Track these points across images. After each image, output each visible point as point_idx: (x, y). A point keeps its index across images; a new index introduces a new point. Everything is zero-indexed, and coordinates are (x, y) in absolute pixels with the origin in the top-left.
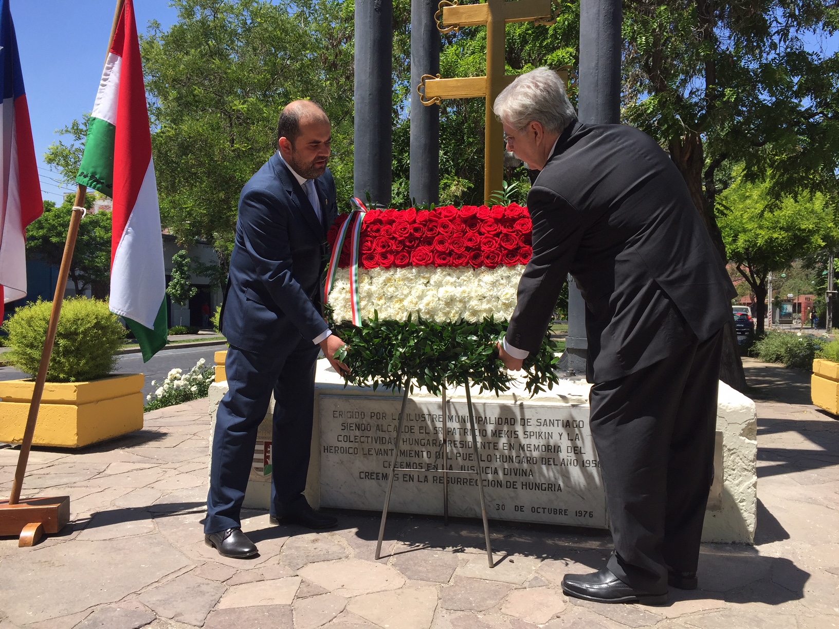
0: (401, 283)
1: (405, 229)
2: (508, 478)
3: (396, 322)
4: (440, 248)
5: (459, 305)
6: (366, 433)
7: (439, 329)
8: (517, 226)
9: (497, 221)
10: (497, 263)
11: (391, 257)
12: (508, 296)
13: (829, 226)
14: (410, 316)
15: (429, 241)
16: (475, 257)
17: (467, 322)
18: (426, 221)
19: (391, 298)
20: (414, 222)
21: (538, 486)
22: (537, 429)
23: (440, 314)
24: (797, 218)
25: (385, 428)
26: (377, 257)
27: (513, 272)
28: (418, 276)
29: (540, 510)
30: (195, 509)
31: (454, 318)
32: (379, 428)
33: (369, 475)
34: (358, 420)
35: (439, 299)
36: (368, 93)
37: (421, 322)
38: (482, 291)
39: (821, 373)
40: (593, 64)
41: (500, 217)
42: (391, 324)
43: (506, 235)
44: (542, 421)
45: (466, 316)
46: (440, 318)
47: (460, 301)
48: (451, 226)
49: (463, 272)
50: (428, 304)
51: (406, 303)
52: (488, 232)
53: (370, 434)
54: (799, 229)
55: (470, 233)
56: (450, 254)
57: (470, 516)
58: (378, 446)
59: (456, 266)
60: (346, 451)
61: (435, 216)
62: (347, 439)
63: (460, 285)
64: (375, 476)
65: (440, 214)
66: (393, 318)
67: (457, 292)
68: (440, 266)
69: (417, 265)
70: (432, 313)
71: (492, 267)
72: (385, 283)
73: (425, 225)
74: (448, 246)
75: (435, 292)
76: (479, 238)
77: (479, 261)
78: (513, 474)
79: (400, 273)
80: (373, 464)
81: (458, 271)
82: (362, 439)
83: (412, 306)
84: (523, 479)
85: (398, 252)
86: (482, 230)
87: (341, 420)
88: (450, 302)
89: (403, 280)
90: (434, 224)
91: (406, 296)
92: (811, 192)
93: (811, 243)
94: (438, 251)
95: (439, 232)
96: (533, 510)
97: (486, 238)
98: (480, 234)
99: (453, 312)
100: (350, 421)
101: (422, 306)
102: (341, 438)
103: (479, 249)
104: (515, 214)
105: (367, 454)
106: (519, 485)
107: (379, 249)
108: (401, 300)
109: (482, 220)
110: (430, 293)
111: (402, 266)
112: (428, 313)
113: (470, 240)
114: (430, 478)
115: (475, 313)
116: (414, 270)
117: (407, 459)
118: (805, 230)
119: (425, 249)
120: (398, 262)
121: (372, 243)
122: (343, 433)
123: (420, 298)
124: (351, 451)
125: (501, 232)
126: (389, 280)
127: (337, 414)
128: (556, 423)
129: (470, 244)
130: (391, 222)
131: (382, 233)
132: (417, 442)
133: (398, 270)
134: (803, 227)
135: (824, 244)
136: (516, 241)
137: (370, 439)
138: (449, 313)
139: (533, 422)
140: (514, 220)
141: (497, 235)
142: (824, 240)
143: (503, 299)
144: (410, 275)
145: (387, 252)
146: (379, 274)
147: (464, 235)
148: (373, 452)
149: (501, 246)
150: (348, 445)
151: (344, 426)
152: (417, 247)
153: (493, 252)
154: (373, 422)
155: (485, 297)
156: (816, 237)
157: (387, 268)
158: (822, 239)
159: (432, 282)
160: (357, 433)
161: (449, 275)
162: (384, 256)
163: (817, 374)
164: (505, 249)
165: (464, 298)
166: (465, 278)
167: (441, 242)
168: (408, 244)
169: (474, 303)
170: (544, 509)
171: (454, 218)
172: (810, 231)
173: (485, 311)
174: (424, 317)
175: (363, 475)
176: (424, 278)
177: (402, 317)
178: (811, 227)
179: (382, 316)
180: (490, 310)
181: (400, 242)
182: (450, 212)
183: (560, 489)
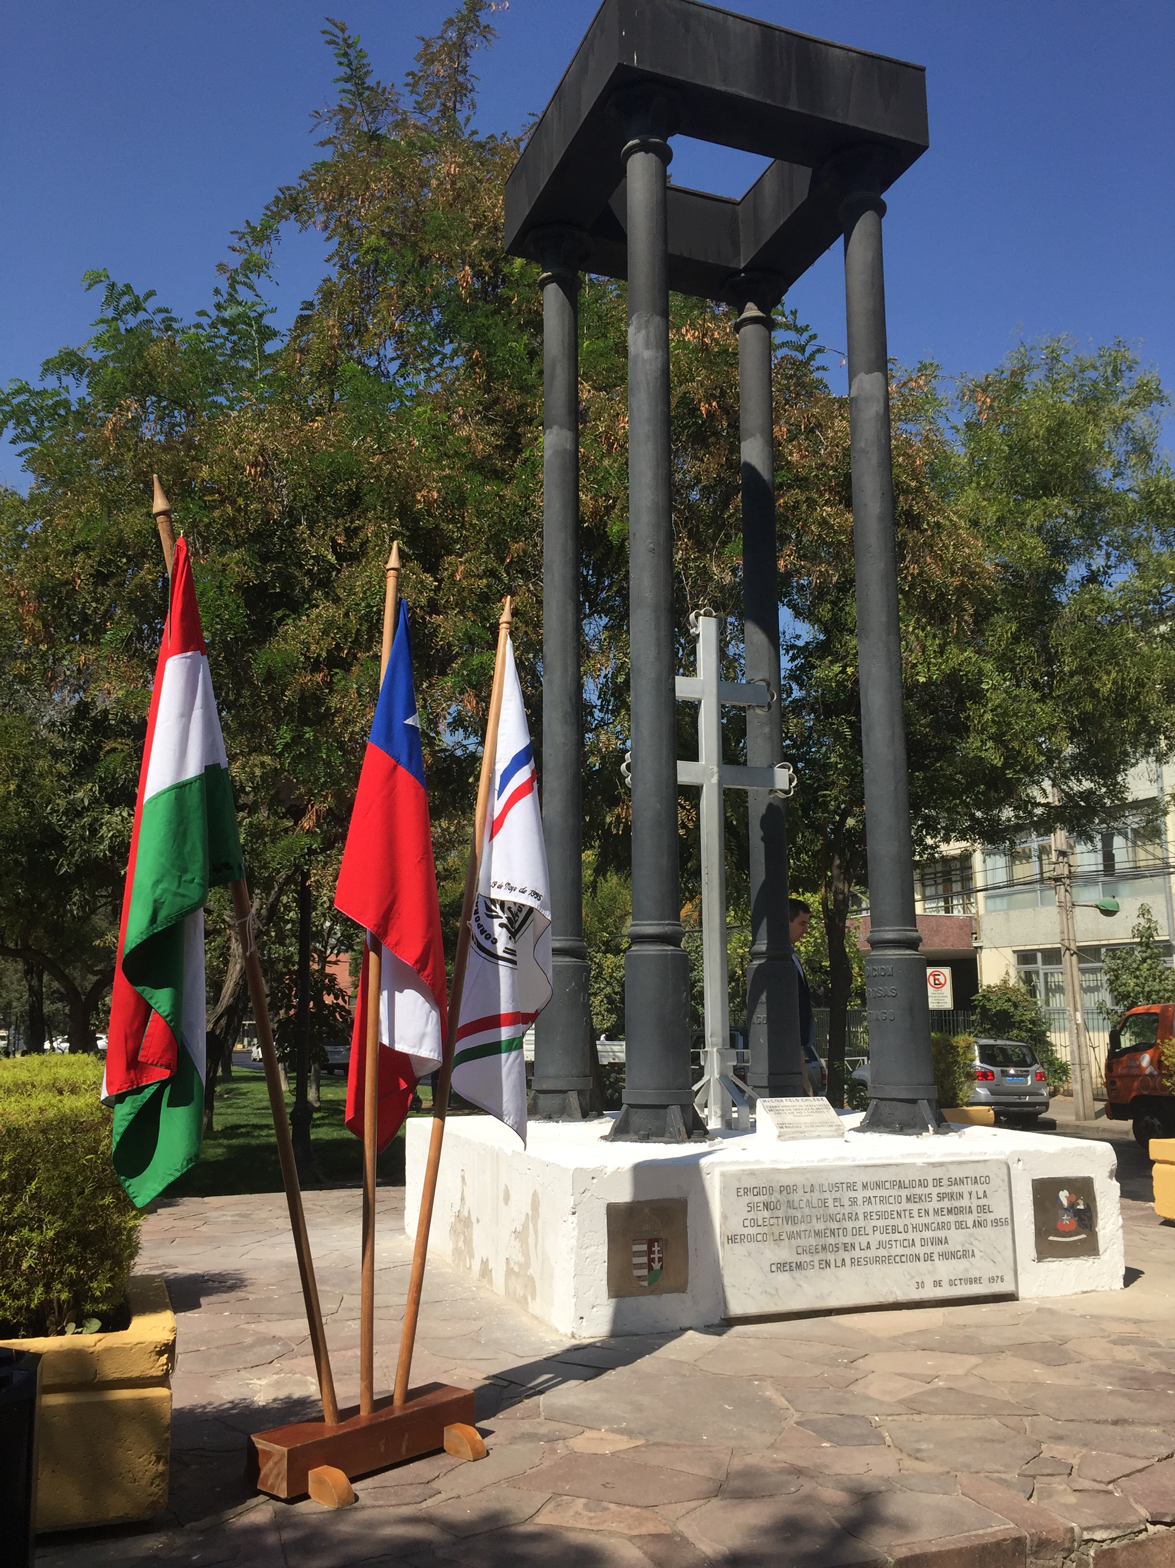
2: (925, 1249)
6: (776, 1213)
21: (954, 1255)
22: (949, 1190)
25: (796, 1205)
29: (957, 1282)
32: (790, 1205)
33: (782, 1267)
34: (766, 1197)
44: (953, 1179)
53: (780, 1213)
57: (891, 1301)
58: (789, 1228)
62: (755, 1223)
64: (787, 1268)
78: (929, 1244)
80: (785, 1253)
82: (772, 1221)
84: (940, 1248)
87: (745, 1200)
96: (952, 1283)
100: (755, 1199)
102: (747, 1223)
105: (778, 1239)
106: (936, 1257)
114: (848, 1262)
117: (822, 1241)
122: (750, 1216)
124: (759, 1238)
127: (742, 1191)
128: (965, 1180)
132: (832, 1218)
137: (780, 1220)
139: (945, 1182)
148: (784, 1236)
150: (754, 1231)
151: (751, 1207)
154: (783, 1198)
160: (766, 1214)
170: (960, 1280)
175: (774, 1268)
183: (973, 1255)
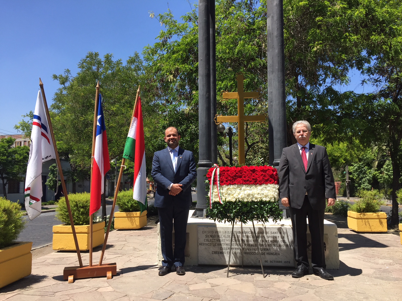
0: (232, 189)
1: (233, 173)
2: (262, 251)
3: (232, 202)
4: (244, 179)
5: (252, 196)
6: (214, 238)
7: (246, 203)
8: (267, 172)
9: (262, 171)
10: (262, 183)
11: (229, 182)
12: (266, 193)
13: (346, 155)
14: (236, 200)
15: (240, 177)
16: (256, 182)
17: (254, 201)
18: (239, 171)
19: (229, 194)
20: (236, 171)
21: (272, 254)
22: (271, 235)
23: (245, 199)
24: (333, 151)
25: (220, 236)
26: (224, 182)
27: (267, 186)
28: (238, 187)
30: (154, 267)
31: (250, 200)
32: (218, 236)
34: (211, 234)
35: (245, 194)
36: (204, 124)
37: (239, 201)
38: (258, 192)
39: (351, 216)
40: (278, 118)
41: (262, 169)
42: (230, 202)
43: (264, 175)
44: (273, 232)
45: (254, 199)
46: (245, 200)
47: (252, 195)
48: (247, 172)
49: (252, 186)
50: (242, 196)
51: (234, 196)
52: (259, 174)
54: (334, 156)
55: (253, 174)
56: (248, 181)
57: (250, 265)
58: (218, 242)
59: (250, 184)
60: (207, 245)
61: (242, 169)
62: (208, 240)
63: (251, 190)
64: (217, 253)
65: (243, 168)
66: (231, 200)
67: (251, 192)
68: (244, 184)
69: (237, 184)
70: (243, 199)
71: (261, 184)
72: (227, 189)
73: (239, 172)
74: (247, 178)
75: (243, 192)
76: (256, 176)
77: (257, 183)
78: (264, 250)
79: (232, 187)
80: (217, 249)
81: (250, 186)
83: (236, 197)
84: (267, 252)
85: (231, 180)
86: (257, 173)
87: (205, 234)
88: (249, 195)
89: (233, 188)
90: (242, 171)
91: (234, 193)
92: (338, 142)
93: (339, 162)
94: (244, 180)
95: (244, 174)
96: (271, 262)
97: (258, 176)
98: (256, 175)
99: (250, 198)
100: (208, 234)
101: (240, 196)
102: (205, 240)
103: (256, 179)
104: (267, 169)
106: (266, 254)
107: (225, 179)
108: (233, 195)
109: (257, 171)
110: (242, 193)
111: (232, 184)
112: (242, 199)
113: (254, 176)
115: (256, 198)
116: (236, 186)
117: (228, 247)
118: (336, 156)
119: (240, 179)
120: (231, 183)
121: (223, 177)
122: (206, 239)
123: (239, 194)
124: (209, 244)
125: (263, 174)
126: (228, 189)
127: (204, 232)
128: (277, 233)
129: (254, 178)
130: (228, 171)
131: (226, 174)
133: (231, 185)
134: (336, 155)
135: (344, 162)
136: (267, 177)
137: (215, 240)
138: (248, 198)
139: (270, 233)
140: (266, 171)
141: (262, 175)
142: (344, 160)
143: (265, 194)
144: (235, 187)
145: (228, 180)
146: (225, 187)
147: (252, 175)
148: (216, 245)
149: (263, 178)
150: (207, 242)
151: (207, 236)
152: (237, 178)
153: (261, 180)
154: (216, 234)
155: (259, 194)
156: (341, 159)
157: (228, 185)
158: (343, 160)
159: (242, 189)
160: (211, 238)
161: (247, 187)
162: (227, 181)
163: (349, 217)
164: (264, 179)
165: (253, 194)
166: (253, 188)
167: (245, 177)
168: (234, 177)
169: (256, 195)
170: (274, 261)
171: (248, 170)
172: (338, 157)
173: (260, 198)
174: (241, 200)
175: (213, 253)
176: (239, 188)
177: (234, 200)
178: (339, 155)
179: (227, 200)
180: (261, 198)
181: (231, 177)
182: (246, 168)
183: (279, 254)
